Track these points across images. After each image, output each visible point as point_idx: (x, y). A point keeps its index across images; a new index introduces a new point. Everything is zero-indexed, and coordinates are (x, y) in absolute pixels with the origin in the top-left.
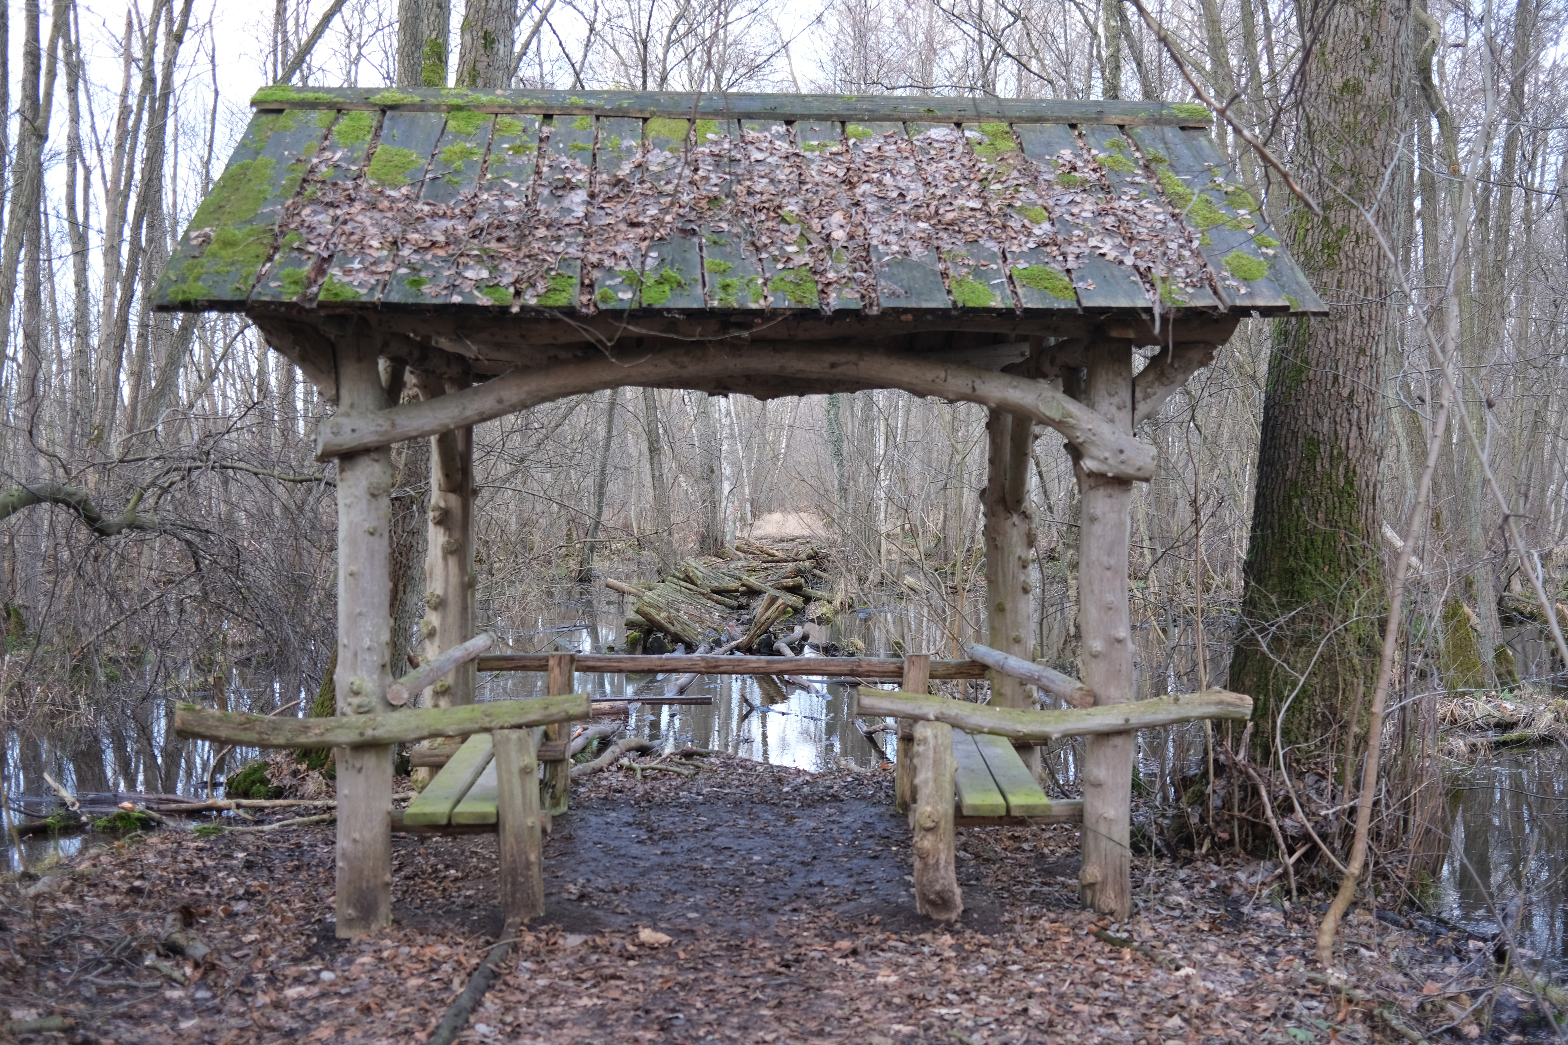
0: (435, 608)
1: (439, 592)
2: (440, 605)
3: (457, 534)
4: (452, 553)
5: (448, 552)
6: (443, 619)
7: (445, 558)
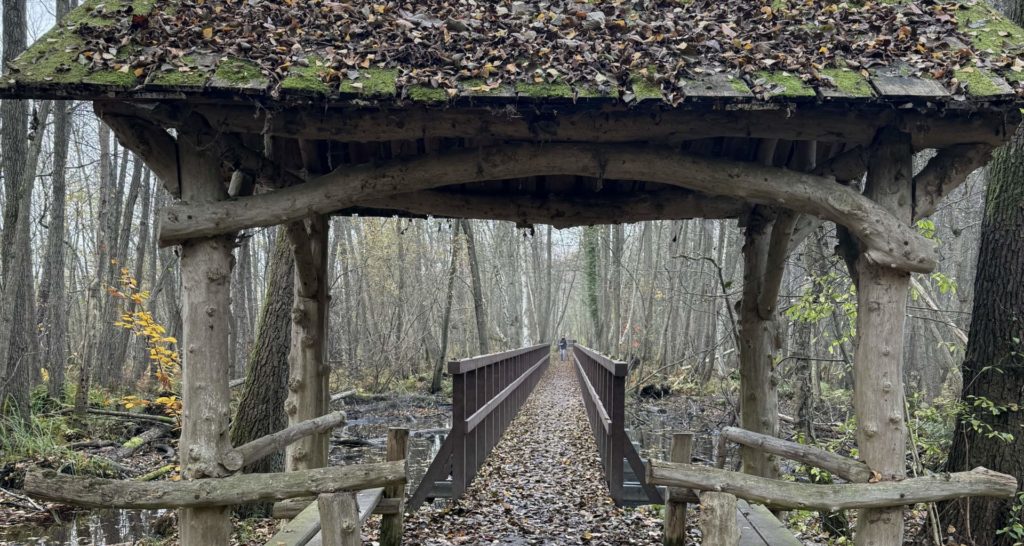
0: (295, 391)
1: (299, 378)
2: (300, 388)
3: (314, 332)
4: (310, 346)
5: (305, 346)
6: (302, 399)
7: (304, 351)
